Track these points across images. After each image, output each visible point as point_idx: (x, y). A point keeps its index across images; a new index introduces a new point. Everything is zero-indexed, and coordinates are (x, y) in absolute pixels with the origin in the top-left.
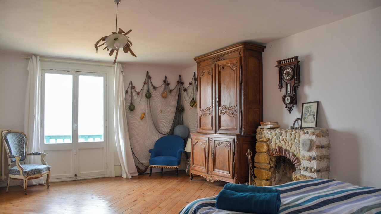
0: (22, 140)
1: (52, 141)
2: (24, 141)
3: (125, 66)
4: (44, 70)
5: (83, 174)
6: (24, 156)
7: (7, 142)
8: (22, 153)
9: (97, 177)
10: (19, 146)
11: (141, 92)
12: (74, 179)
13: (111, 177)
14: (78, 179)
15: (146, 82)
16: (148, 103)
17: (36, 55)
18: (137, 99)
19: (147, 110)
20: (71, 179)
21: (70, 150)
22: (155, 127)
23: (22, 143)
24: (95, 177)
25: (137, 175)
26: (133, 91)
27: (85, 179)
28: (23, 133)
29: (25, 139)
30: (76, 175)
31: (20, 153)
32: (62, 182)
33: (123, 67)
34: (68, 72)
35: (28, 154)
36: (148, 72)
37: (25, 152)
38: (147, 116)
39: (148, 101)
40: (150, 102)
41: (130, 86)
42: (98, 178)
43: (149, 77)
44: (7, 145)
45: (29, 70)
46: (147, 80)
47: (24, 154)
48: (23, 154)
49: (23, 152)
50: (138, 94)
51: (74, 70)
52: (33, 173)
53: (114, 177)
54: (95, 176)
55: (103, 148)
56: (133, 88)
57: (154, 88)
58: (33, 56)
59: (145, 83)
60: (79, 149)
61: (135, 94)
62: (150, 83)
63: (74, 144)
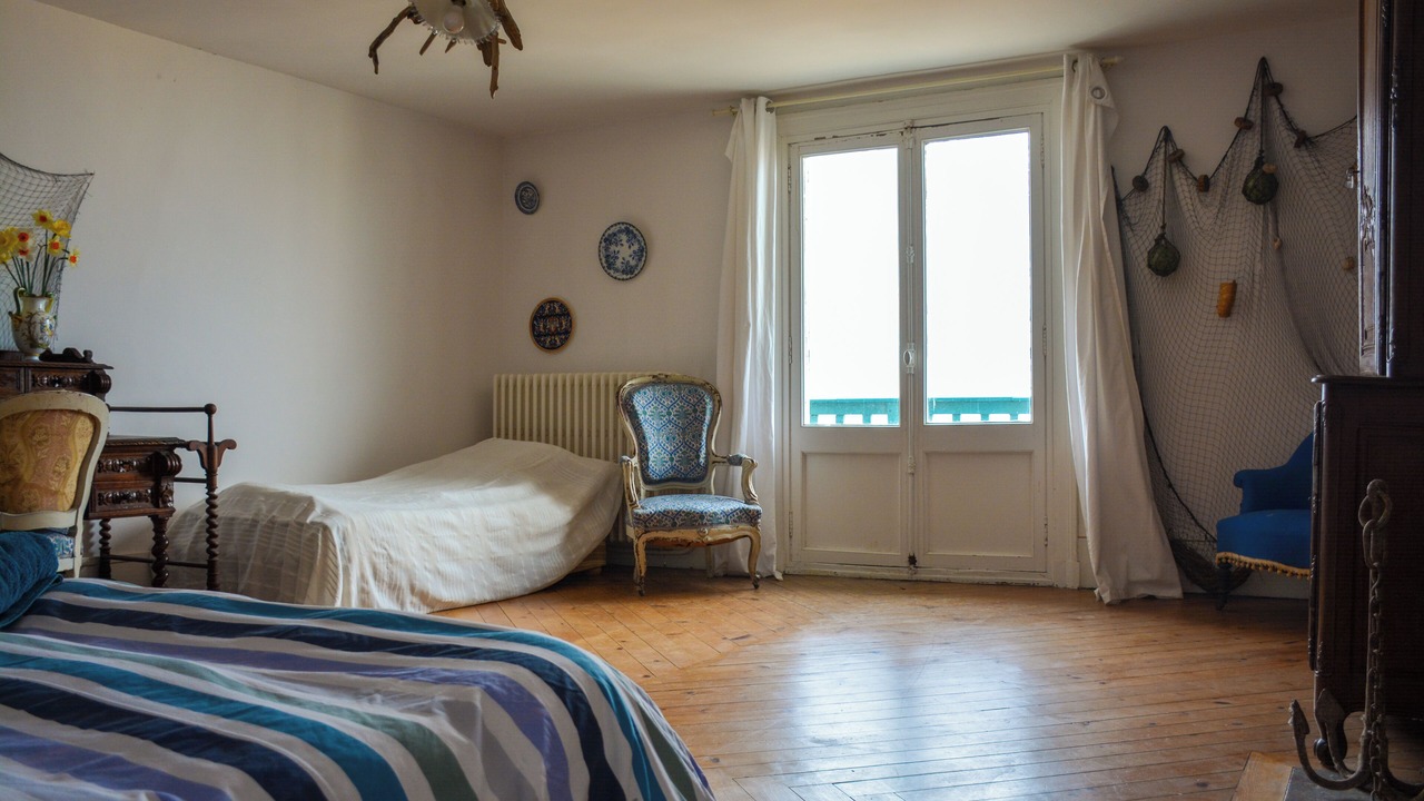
0: (695, 411)
1: (827, 420)
2: (704, 413)
3: (1116, 59)
4: (796, 145)
5: (941, 557)
6: (699, 464)
7: (633, 416)
8: (693, 456)
9: (1001, 579)
10: (684, 429)
11: (1222, 177)
12: (905, 575)
13: (1061, 586)
14: (923, 575)
15: (1255, 116)
16: (1266, 228)
17: (752, 96)
18: (1197, 214)
19: (1259, 267)
20: (892, 573)
21: (893, 456)
22: (1309, 352)
23: (696, 419)
24: (993, 579)
25: (1176, 593)
26: (1176, 177)
27: (948, 583)
28: (708, 386)
29: (709, 407)
30: (912, 560)
31: (684, 453)
32: (860, 578)
33: (1105, 68)
34: (877, 139)
35: (717, 459)
36: (1263, 62)
37: (707, 454)
38: (1260, 299)
39: (1265, 219)
40: (1276, 222)
41: (1163, 150)
42: (1003, 584)
43: (1268, 87)
44: (633, 425)
45: (730, 158)
46: (1257, 105)
47: (702, 460)
48: (698, 457)
49: (698, 450)
50: (1204, 184)
51: (901, 125)
52: (669, 524)
53: (1073, 590)
54: (990, 574)
55: (1030, 454)
56: (1177, 158)
57: (1303, 140)
58: (743, 100)
59: (1244, 124)
60: (927, 454)
61: (1184, 189)
62: (1278, 121)
63: (907, 430)
